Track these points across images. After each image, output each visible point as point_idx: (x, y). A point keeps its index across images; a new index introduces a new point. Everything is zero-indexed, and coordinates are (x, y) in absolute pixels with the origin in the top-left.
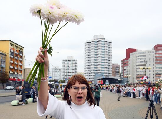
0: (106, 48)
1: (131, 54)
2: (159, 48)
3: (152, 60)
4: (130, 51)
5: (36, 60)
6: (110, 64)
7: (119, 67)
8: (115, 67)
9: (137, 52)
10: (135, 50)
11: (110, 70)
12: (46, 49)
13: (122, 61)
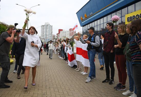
0: (50, 28)
1: (60, 31)
2: (71, 30)
3: (68, 34)
4: (60, 30)
5: (25, 23)
6: (52, 35)
7: (55, 36)
8: (54, 36)
9: (63, 31)
10: (62, 30)
11: (52, 37)
12: (27, 20)
13: (57, 34)
